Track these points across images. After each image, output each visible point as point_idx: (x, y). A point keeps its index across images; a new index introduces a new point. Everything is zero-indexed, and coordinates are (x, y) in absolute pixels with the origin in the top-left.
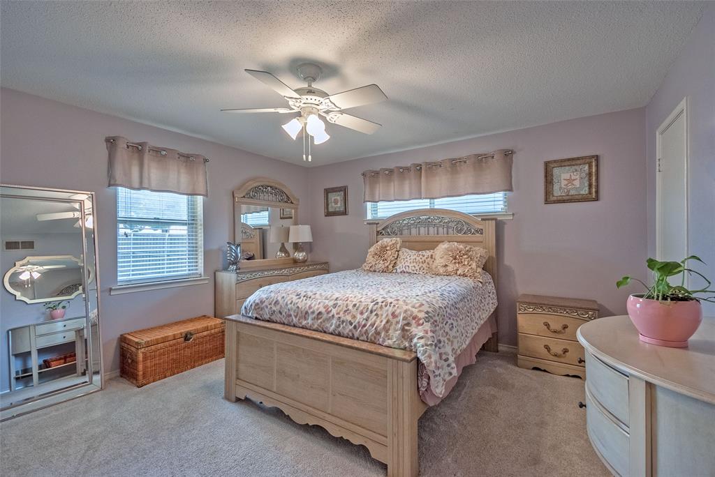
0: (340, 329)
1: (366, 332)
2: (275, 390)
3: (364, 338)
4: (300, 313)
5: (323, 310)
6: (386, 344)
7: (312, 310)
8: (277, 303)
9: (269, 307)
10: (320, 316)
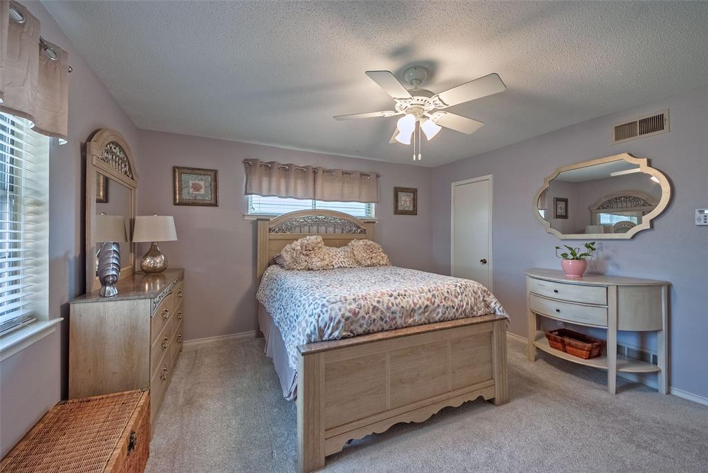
0: (446, 316)
1: (465, 310)
2: (389, 407)
3: (463, 316)
4: (405, 312)
5: (427, 303)
6: (479, 314)
7: (418, 306)
8: (375, 309)
9: (367, 317)
10: (426, 310)
